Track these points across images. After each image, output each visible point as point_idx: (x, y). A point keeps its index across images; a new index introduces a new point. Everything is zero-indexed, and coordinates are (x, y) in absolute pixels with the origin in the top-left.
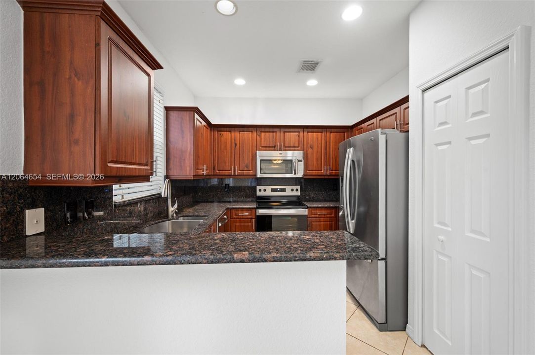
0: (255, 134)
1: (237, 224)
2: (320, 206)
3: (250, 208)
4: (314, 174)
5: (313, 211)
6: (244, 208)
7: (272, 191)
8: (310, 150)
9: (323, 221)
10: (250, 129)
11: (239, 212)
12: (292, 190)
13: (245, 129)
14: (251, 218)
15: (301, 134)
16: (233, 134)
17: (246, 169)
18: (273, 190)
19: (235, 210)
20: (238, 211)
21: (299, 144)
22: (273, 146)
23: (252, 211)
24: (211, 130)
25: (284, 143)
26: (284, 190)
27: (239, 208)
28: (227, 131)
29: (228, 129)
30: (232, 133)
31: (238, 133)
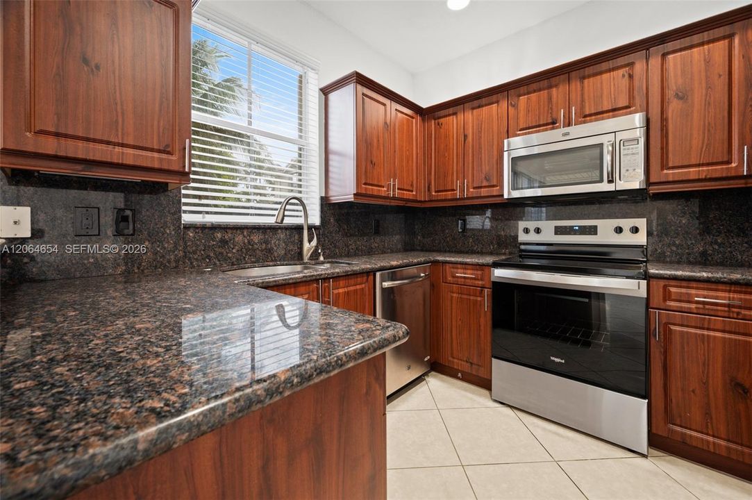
0: (504, 104)
1: (455, 295)
2: (705, 275)
3: (478, 265)
4: (692, 177)
5: (673, 290)
6: (466, 264)
7: (556, 234)
8: (674, 107)
9: (720, 327)
10: (494, 98)
11: (459, 271)
12: (619, 230)
13: (484, 101)
14: (483, 287)
15: (639, 67)
16: (461, 116)
17: (485, 183)
18: (559, 231)
19: (451, 265)
20: (457, 268)
21: (631, 97)
22: (550, 121)
23: (483, 270)
24: (423, 120)
25: (582, 107)
26: (593, 230)
27: (456, 263)
28: (449, 115)
29: (451, 110)
30: (459, 116)
31: (470, 112)
